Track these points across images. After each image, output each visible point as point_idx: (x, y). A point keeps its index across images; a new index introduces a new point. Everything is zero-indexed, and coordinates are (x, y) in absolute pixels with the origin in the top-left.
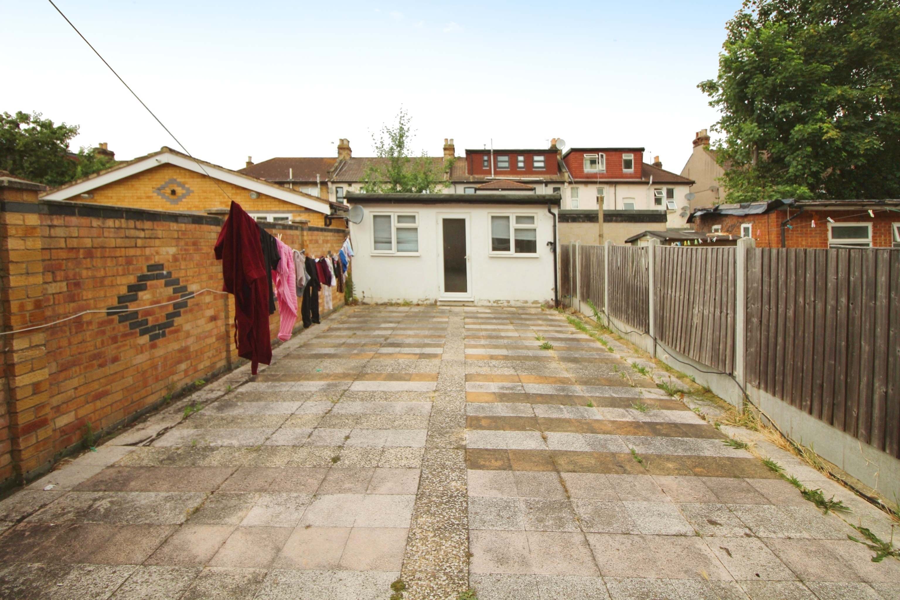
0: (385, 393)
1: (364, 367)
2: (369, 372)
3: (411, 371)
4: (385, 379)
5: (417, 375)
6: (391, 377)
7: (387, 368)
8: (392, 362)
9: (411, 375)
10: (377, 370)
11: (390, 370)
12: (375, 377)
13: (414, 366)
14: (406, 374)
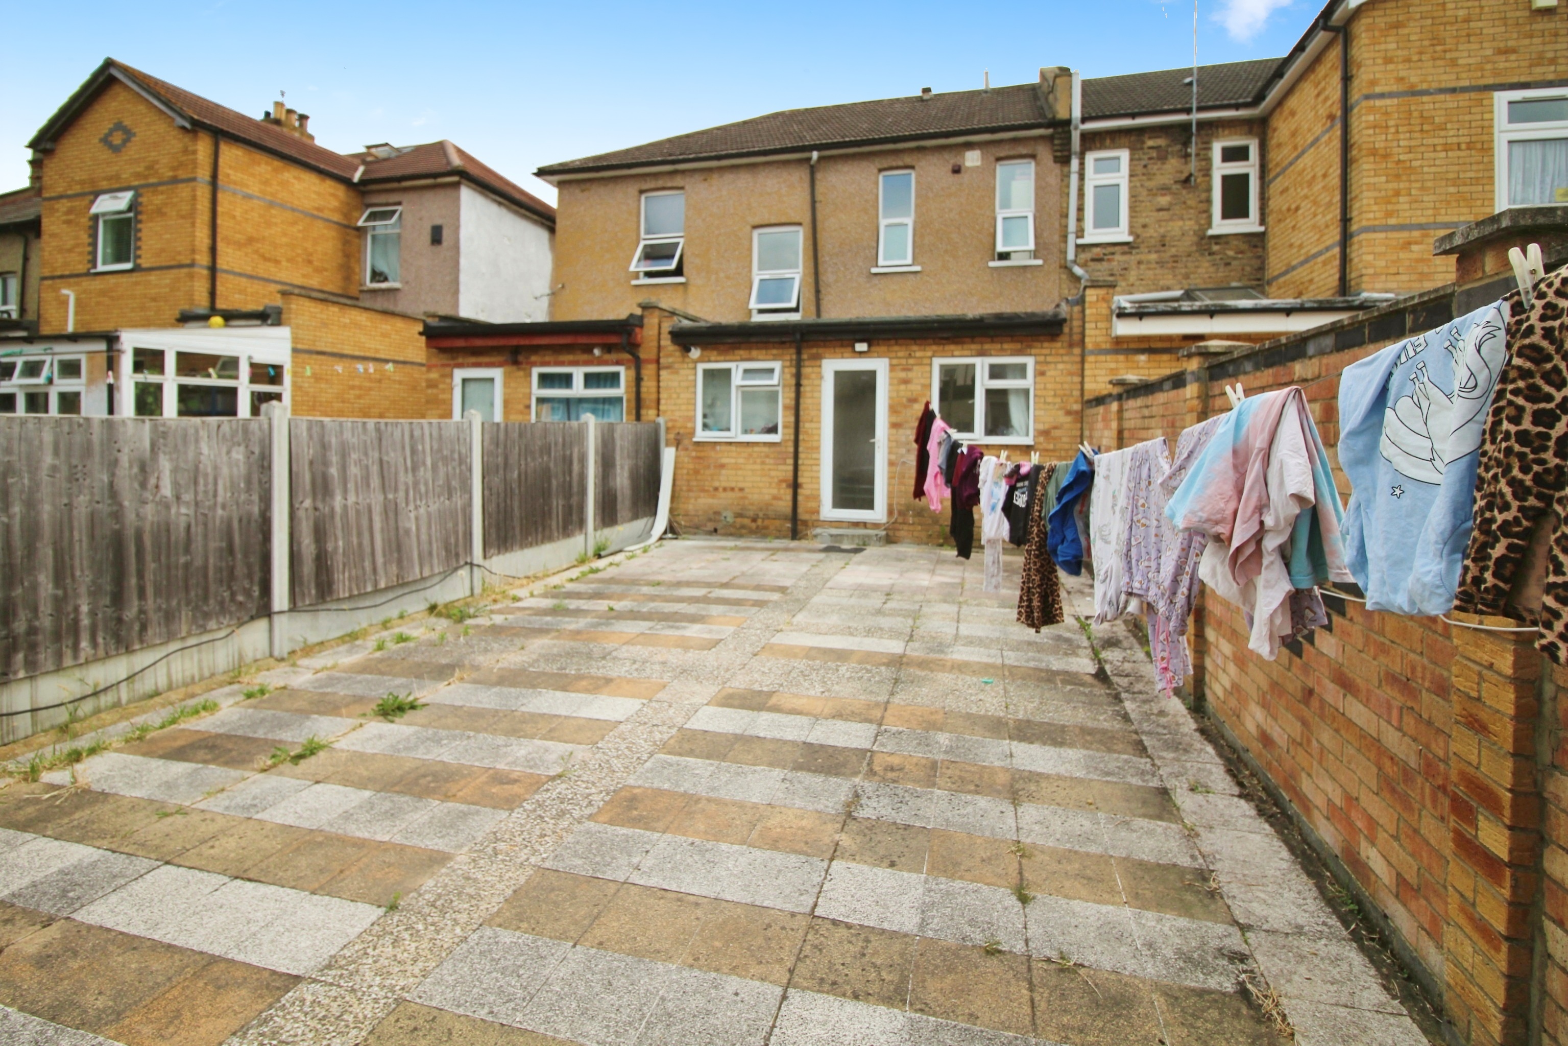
0: (851, 634)
1: (896, 681)
2: (883, 668)
3: (801, 664)
4: (852, 652)
5: (795, 656)
6: (842, 655)
7: (848, 675)
8: (836, 687)
9: (807, 657)
10: (868, 671)
11: (843, 669)
12: (868, 658)
13: (793, 674)
14: (814, 659)
